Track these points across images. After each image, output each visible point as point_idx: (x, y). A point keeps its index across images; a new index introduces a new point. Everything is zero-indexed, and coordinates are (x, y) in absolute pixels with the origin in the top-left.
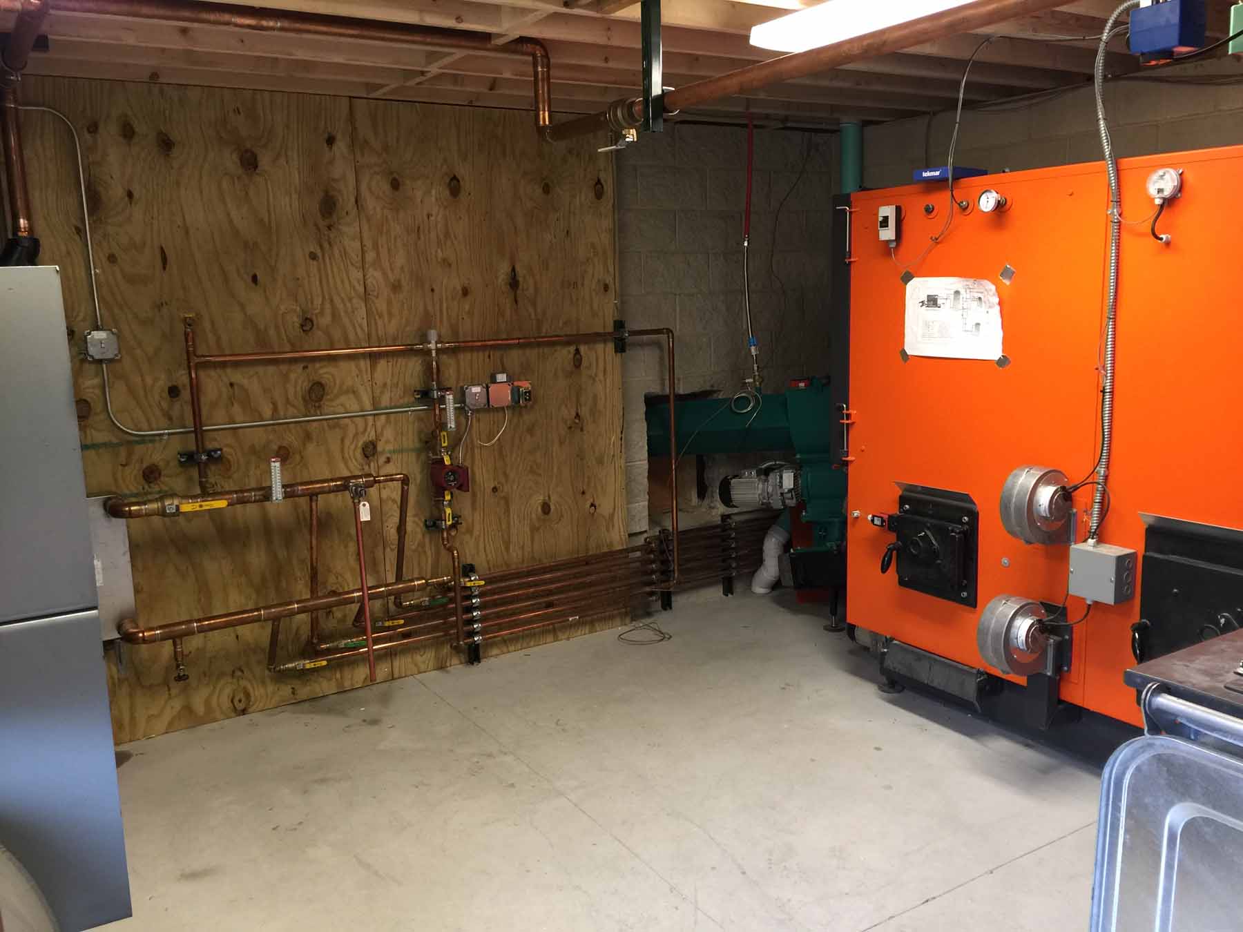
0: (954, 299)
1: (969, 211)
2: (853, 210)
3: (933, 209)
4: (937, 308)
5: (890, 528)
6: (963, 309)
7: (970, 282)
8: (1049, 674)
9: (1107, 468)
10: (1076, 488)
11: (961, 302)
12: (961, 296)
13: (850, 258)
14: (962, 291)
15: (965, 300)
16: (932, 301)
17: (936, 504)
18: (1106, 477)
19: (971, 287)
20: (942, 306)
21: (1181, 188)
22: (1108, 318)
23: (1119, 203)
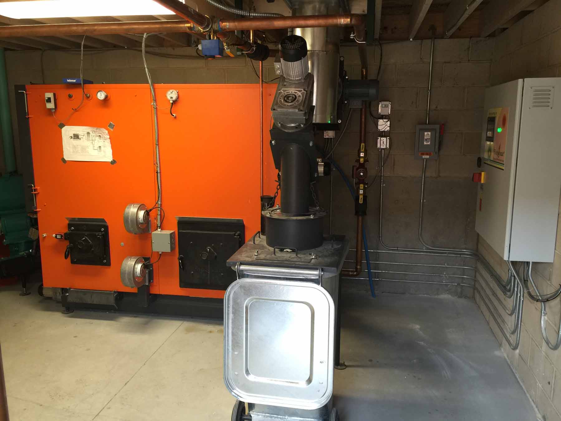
0: (87, 136)
1: (90, 98)
2: (27, 93)
3: (72, 96)
4: (79, 140)
5: (65, 239)
6: (92, 140)
7: (95, 129)
8: (147, 284)
9: (161, 201)
10: (151, 210)
11: (91, 137)
12: (91, 135)
13: (28, 115)
14: (91, 133)
15: (92, 136)
16: (76, 137)
17: (87, 225)
18: (161, 205)
19: (95, 131)
20: (81, 138)
21: (178, 98)
22: (156, 144)
23: (155, 100)
